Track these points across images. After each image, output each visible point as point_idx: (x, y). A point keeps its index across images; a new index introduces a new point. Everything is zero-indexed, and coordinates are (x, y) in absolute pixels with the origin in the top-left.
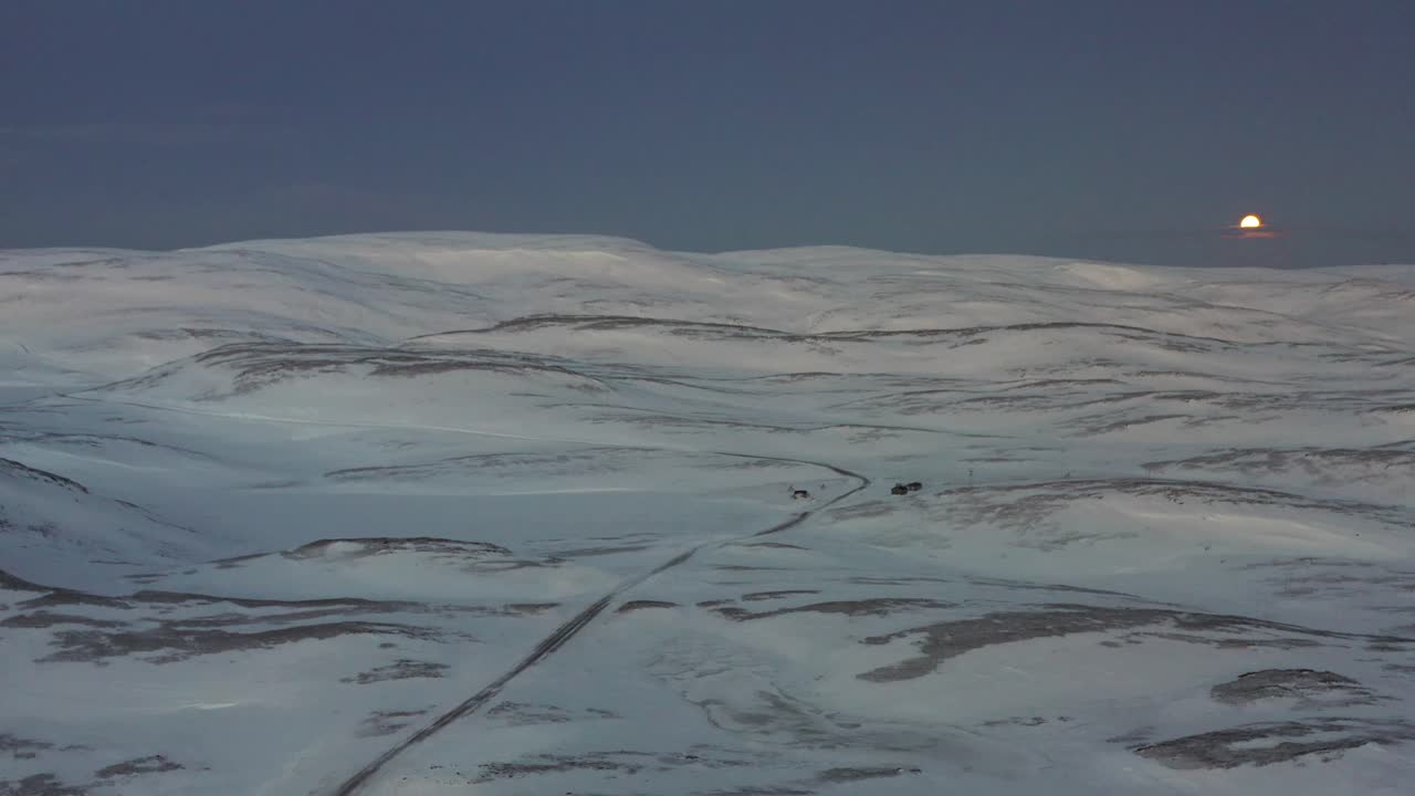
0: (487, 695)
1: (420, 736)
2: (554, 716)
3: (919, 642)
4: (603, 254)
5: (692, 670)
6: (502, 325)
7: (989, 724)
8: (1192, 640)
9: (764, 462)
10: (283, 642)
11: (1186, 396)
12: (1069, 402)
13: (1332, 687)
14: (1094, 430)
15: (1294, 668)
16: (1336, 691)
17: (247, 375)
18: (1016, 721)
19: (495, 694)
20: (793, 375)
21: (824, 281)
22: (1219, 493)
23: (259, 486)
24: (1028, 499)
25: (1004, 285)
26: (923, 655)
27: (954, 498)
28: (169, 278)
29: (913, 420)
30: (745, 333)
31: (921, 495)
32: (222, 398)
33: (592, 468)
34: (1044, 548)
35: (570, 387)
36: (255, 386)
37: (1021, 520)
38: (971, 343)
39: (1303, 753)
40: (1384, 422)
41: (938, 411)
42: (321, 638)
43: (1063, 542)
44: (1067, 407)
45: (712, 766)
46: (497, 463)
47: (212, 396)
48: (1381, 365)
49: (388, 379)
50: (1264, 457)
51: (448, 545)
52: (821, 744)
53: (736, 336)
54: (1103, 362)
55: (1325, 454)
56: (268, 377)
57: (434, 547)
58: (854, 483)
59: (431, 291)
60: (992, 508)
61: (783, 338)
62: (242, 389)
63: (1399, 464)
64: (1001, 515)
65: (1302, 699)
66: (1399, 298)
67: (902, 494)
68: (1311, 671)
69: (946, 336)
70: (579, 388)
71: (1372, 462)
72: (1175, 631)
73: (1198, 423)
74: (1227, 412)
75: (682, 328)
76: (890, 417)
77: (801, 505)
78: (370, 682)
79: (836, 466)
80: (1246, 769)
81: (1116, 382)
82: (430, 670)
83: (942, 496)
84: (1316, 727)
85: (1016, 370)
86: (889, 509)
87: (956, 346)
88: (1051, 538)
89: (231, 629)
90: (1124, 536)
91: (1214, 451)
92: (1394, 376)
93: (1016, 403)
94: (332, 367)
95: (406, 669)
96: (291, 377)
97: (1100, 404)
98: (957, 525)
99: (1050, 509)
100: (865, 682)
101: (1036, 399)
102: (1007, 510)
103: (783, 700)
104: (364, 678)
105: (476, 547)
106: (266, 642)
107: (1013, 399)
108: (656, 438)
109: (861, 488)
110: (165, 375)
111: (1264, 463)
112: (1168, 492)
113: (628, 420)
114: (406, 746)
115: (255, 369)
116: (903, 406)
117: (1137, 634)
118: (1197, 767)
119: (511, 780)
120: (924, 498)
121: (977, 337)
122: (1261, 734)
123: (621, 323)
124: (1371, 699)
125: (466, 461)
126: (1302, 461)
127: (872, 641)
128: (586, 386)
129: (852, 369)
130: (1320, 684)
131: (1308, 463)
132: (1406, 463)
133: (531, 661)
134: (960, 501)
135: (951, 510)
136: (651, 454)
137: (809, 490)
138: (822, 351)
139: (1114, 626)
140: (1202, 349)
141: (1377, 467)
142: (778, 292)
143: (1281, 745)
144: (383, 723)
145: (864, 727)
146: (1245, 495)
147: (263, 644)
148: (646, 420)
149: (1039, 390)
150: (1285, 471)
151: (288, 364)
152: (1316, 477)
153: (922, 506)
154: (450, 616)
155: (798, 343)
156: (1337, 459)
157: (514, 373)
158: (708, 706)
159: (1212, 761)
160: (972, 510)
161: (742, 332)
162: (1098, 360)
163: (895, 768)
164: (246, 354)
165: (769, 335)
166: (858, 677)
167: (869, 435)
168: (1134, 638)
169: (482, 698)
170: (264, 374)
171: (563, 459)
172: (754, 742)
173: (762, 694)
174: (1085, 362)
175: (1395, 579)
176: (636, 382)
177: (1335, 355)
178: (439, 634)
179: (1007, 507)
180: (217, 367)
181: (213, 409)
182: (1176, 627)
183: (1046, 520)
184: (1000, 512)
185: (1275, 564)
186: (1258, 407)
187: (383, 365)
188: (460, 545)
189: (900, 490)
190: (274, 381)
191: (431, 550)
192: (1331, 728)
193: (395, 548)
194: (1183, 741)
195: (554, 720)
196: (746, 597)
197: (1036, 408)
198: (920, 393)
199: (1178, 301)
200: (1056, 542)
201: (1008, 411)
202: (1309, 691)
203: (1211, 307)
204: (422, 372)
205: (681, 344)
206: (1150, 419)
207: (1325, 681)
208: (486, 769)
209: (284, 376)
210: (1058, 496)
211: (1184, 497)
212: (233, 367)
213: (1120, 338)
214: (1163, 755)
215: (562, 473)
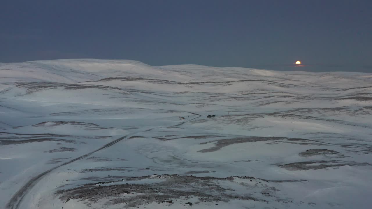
0: (88, 155)
1: (65, 164)
2: (107, 160)
3: (215, 143)
4: (130, 64)
5: (149, 151)
6: (102, 80)
7: (235, 162)
8: (292, 143)
9: (172, 111)
10: (28, 142)
11: (285, 97)
12: (254, 98)
13: (333, 154)
14: (261, 105)
15: (322, 149)
16: (334, 154)
17: (29, 89)
18: (243, 161)
19: (90, 155)
20: (181, 92)
21: (189, 72)
22: (296, 116)
23: (31, 117)
24: (244, 118)
25: (237, 74)
26: (216, 146)
27: (224, 118)
28: (11, 69)
29: (212, 103)
30: (168, 82)
31: (215, 118)
32: (23, 95)
33: (125, 113)
34: (249, 130)
35: (120, 93)
36: (32, 92)
37: (242, 123)
38: (228, 85)
39: (328, 167)
40: (338, 103)
41: (220, 101)
42: (39, 142)
43: (254, 128)
44: (253, 99)
45: (154, 171)
46: (98, 111)
47: (19, 95)
48: (335, 91)
49: (69, 90)
50: (307, 110)
51: (80, 123)
52: (187, 166)
53: (165, 83)
54: (263, 90)
55: (323, 109)
56: (35, 90)
57: (77, 124)
58: (197, 116)
59: (83, 74)
60: (234, 120)
61: (178, 83)
62: (28, 93)
63: (343, 111)
64: (237, 122)
65: (325, 156)
66: (339, 78)
67: (210, 117)
68: (327, 150)
69: (223, 83)
70: (122, 94)
71: (336, 111)
72: (287, 141)
73: (289, 103)
74: (296, 100)
75: (151, 81)
76: (207, 102)
77: (183, 120)
78: (52, 152)
79: (192, 112)
80: (311, 170)
81: (267, 94)
82: (71, 150)
83: (221, 118)
84: (330, 162)
85: (240, 92)
86: (206, 121)
87: (224, 86)
88: (250, 128)
89: (12, 140)
90: (270, 127)
91: (293, 109)
92: (339, 94)
93: (240, 99)
94: (53, 87)
95: (64, 149)
96: (42, 90)
97: (262, 99)
98: (225, 124)
99: (250, 120)
100: (200, 153)
101: (246, 98)
102: (239, 120)
103: (176, 157)
104: (51, 151)
105: (89, 124)
106: (22, 142)
107: (239, 98)
108: (142, 106)
109: (199, 117)
110: (7, 90)
111: (307, 111)
112: (282, 116)
113: (136, 101)
114: (60, 166)
115: (31, 88)
116: (210, 100)
117: (277, 142)
118: (297, 170)
119: (91, 172)
120: (216, 118)
121: (230, 83)
122: (315, 163)
123: (134, 79)
124: (344, 157)
125: (90, 111)
126: (316, 111)
127: (201, 144)
128: (124, 93)
129: (197, 91)
130: (329, 153)
131: (319, 111)
132: (345, 111)
133: (101, 149)
134: (226, 119)
135: (223, 121)
136: (141, 109)
137: (185, 117)
138: (189, 87)
139: (270, 140)
140: (289, 87)
141: (337, 112)
142: (177, 75)
143: (321, 165)
144: (55, 161)
145: (199, 163)
146: (303, 117)
147: (21, 143)
148: (141, 101)
149: (247, 96)
150: (312, 113)
151: (42, 87)
152: (321, 115)
153: (216, 120)
154: (79, 138)
155: (182, 85)
156: (326, 110)
157: (104, 89)
158: (154, 159)
159: (301, 168)
160: (229, 121)
161: (167, 82)
162: (262, 89)
163: (208, 171)
164: (30, 85)
165: (175, 83)
166: (198, 151)
167: (201, 106)
168: (276, 142)
169: (85, 156)
170: (34, 89)
171: (117, 110)
172: (167, 166)
173: (170, 156)
174: (258, 90)
175: (344, 137)
176: (138, 93)
177: (323, 89)
178: (75, 142)
179: (238, 120)
180: (22, 88)
181: (20, 98)
182: (287, 140)
183: (249, 123)
184: (237, 121)
185: (311, 133)
186: (304, 99)
187: (67, 87)
188: (84, 123)
189: (210, 116)
190: (37, 91)
191: (76, 124)
192: (335, 162)
193: (65, 124)
194: (293, 164)
195: (107, 161)
196: (166, 136)
197: (246, 100)
198: (214, 97)
199: (282, 79)
200: (252, 128)
201: (238, 101)
202: (327, 154)
203: (291, 80)
204: (79, 89)
205: (151, 84)
206: (276, 102)
207: (331, 152)
208: (84, 170)
209: (40, 90)
210: (252, 117)
211: (286, 117)
212: (26, 88)
213: (268, 84)
214: (286, 167)
215: (117, 114)
